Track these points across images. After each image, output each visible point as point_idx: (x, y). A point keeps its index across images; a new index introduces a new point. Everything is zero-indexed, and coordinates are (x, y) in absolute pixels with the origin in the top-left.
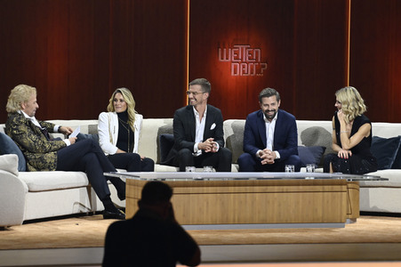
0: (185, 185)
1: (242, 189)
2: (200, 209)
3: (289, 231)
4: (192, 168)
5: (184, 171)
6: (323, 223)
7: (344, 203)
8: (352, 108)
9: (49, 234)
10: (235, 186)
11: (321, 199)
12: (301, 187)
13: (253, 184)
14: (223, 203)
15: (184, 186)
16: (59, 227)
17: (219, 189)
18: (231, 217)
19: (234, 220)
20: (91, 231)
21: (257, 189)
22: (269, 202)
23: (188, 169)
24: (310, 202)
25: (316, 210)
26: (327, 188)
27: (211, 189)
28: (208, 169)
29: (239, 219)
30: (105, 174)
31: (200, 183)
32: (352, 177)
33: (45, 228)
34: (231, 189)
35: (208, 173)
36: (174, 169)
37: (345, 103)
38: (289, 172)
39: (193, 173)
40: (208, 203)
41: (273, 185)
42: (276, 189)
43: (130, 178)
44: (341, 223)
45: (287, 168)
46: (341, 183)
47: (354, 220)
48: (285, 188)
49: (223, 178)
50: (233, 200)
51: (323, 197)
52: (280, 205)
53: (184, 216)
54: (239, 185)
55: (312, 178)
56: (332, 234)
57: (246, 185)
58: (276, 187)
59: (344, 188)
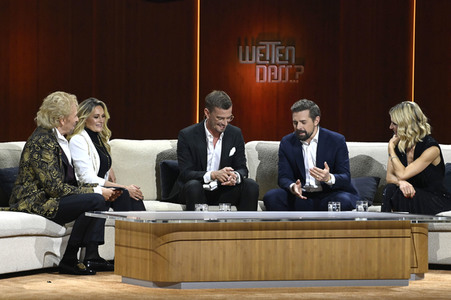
0: (194, 228)
1: (271, 233)
2: (214, 261)
3: (334, 291)
4: (204, 206)
5: (193, 209)
6: (378, 279)
7: (408, 252)
8: (411, 132)
9: (10, 295)
10: (260, 229)
11: (376, 248)
12: (349, 231)
13: (285, 228)
14: (245, 253)
15: (193, 231)
16: (25, 286)
17: (240, 234)
18: (256, 272)
19: (260, 275)
20: (68, 291)
21: (290, 233)
22: (306, 252)
23: (198, 207)
24: (361, 251)
25: (370, 262)
26: (384, 232)
27: (228, 234)
28: (225, 207)
29: (266, 274)
30: (87, 214)
31: (213, 226)
32: (417, 217)
33: (7, 288)
34: (256, 234)
35: (225, 212)
36: (179, 207)
37: (402, 125)
38: (333, 212)
39: (205, 213)
40: (224, 253)
41: (313, 228)
42: (316, 233)
43: (121, 219)
44: (404, 280)
45: (331, 206)
46: (403, 226)
47: (421, 276)
48: (328, 232)
49: (245, 219)
50: (258, 248)
51: (379, 245)
52: (321, 255)
53: (192, 270)
54: (267, 229)
55: (365, 219)
56: (391, 294)
57: (275, 229)
58: (316, 231)
59: (408, 232)
